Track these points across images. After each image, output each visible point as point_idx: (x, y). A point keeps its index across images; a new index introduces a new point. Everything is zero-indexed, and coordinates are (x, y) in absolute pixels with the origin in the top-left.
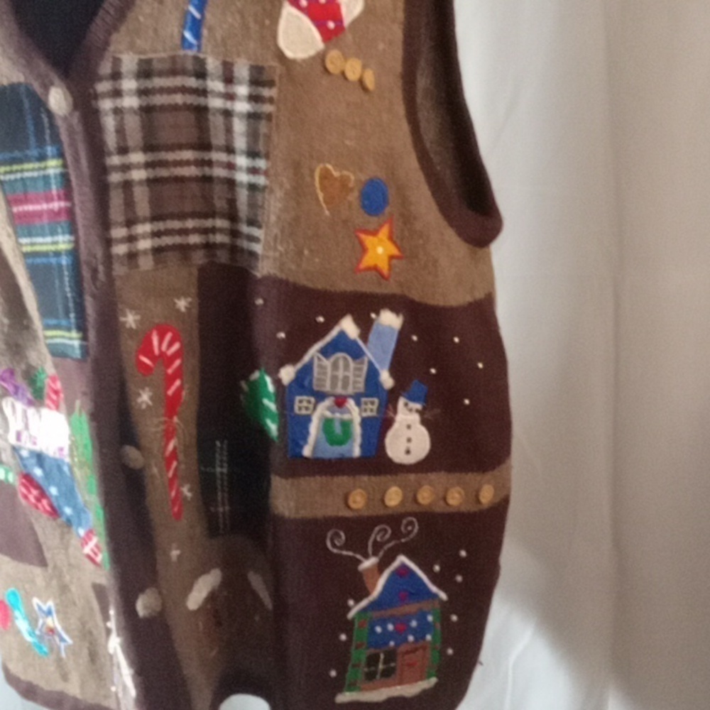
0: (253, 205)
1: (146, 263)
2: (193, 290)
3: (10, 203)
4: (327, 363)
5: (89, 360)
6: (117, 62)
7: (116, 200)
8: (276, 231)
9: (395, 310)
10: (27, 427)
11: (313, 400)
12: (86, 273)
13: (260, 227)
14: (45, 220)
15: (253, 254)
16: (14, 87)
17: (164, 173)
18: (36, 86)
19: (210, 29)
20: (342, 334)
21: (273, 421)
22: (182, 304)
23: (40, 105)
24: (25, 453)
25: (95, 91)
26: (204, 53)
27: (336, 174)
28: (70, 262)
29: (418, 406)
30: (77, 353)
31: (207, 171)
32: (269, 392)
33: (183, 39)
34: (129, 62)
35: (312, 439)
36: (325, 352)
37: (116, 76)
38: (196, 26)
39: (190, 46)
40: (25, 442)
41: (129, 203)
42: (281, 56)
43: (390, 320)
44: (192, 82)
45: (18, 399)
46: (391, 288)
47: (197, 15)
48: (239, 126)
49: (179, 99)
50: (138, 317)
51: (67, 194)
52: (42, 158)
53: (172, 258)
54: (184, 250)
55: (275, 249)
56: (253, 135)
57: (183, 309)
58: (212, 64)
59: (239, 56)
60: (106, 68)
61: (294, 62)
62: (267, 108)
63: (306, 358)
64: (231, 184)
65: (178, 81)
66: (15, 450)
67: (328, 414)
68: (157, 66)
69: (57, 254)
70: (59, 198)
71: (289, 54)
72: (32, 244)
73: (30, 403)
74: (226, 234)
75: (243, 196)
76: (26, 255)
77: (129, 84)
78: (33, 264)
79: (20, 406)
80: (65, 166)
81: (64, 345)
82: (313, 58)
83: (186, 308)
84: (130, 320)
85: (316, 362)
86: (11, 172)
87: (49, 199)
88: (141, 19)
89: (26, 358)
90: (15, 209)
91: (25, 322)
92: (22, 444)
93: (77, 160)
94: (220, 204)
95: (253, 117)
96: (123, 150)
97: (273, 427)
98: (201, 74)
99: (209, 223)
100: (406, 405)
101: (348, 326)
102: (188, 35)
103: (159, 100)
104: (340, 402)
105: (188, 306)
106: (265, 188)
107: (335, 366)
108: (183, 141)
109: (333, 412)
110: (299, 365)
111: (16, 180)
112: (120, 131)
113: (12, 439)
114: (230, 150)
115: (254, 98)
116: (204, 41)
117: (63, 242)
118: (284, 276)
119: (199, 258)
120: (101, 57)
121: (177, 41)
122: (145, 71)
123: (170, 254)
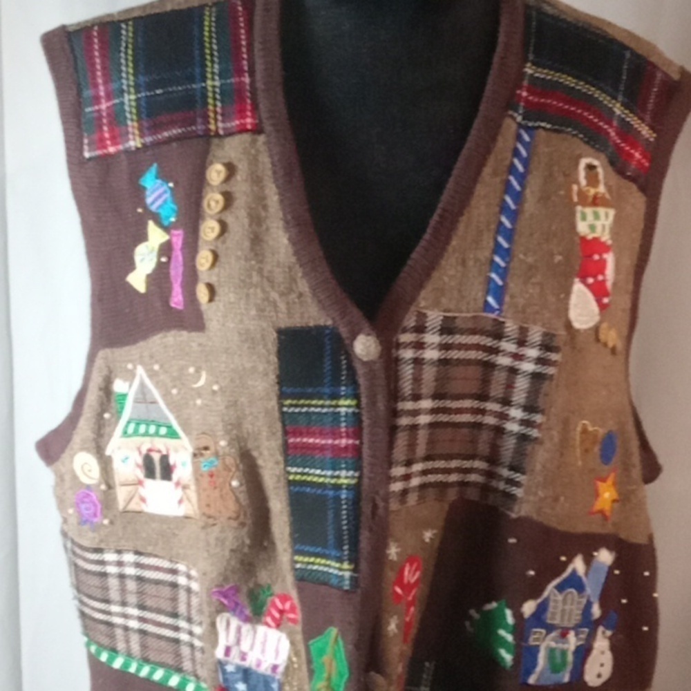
0: (520, 452)
1: (412, 499)
2: (441, 523)
3: (286, 433)
4: (560, 597)
5: (359, 591)
6: (422, 316)
7: (401, 440)
8: (540, 479)
9: (609, 548)
10: (238, 642)
11: (543, 631)
12: (366, 508)
13: (523, 473)
14: (329, 455)
15: (511, 497)
16: (319, 329)
17: (444, 418)
18: (344, 331)
19: (512, 297)
20: (574, 572)
21: (508, 651)
22: (428, 535)
23: (342, 348)
24: (230, 668)
25: (397, 340)
26: (504, 317)
27: (590, 429)
28: (351, 496)
29: (609, 633)
30: (346, 585)
31: (479, 418)
32: (507, 624)
33: (486, 302)
34: (434, 317)
35: (539, 668)
36: (560, 588)
37: (420, 329)
38: (499, 293)
39: (492, 310)
40: (234, 658)
41: (412, 446)
42: (568, 325)
43: (605, 557)
44: (488, 342)
45: (234, 615)
46: (608, 529)
47: (500, 283)
48: (522, 384)
49: (473, 355)
50: (399, 550)
51: (357, 433)
52: (335, 396)
53: (431, 492)
54: (443, 486)
55: (536, 494)
56: (534, 392)
57: (427, 540)
58: (511, 327)
59: (535, 323)
60: (410, 321)
61: (578, 331)
62: (551, 370)
63: (546, 594)
64: (499, 431)
65: (475, 339)
66: (221, 664)
67: (553, 644)
68: (459, 324)
69: (337, 487)
70: (348, 436)
71: (577, 325)
72: (303, 474)
73: (247, 620)
74: (481, 475)
75: (509, 444)
76: (291, 483)
77: (432, 338)
78: (297, 493)
79: (235, 622)
80: (358, 406)
81: (324, 573)
82: (590, 329)
83: (431, 539)
84: (393, 551)
85: (552, 597)
86: (296, 406)
87: (336, 434)
88: (446, 279)
89: (256, 577)
90: (291, 440)
91: (265, 544)
92: (230, 659)
93: (373, 402)
94: (483, 448)
95: (537, 377)
96: (416, 397)
97: (507, 657)
98: (498, 335)
99: (467, 464)
100: (604, 633)
101: (578, 564)
102: (490, 300)
103: (455, 354)
104: (564, 635)
105: (432, 537)
106: (536, 439)
107: (565, 601)
108: (467, 391)
109: (557, 642)
110: (539, 601)
111: (300, 413)
112: (417, 380)
113: (219, 653)
114: (506, 402)
115: (540, 361)
116: (505, 307)
117: (346, 477)
118: (540, 519)
119: (452, 494)
120: (406, 310)
121: (481, 304)
122: (448, 328)
123: (430, 490)
